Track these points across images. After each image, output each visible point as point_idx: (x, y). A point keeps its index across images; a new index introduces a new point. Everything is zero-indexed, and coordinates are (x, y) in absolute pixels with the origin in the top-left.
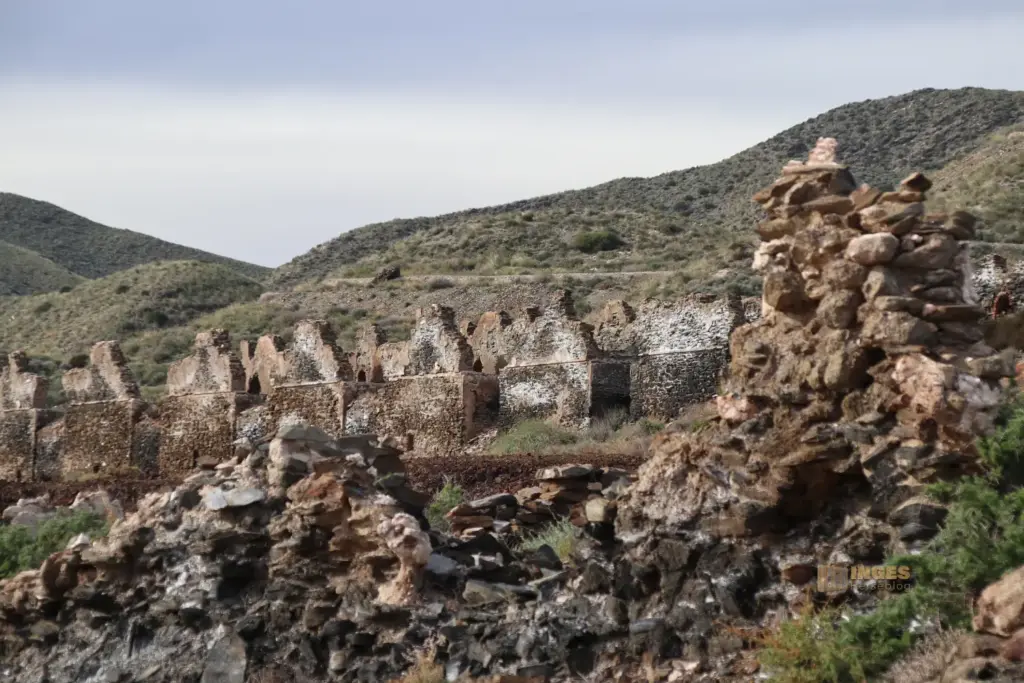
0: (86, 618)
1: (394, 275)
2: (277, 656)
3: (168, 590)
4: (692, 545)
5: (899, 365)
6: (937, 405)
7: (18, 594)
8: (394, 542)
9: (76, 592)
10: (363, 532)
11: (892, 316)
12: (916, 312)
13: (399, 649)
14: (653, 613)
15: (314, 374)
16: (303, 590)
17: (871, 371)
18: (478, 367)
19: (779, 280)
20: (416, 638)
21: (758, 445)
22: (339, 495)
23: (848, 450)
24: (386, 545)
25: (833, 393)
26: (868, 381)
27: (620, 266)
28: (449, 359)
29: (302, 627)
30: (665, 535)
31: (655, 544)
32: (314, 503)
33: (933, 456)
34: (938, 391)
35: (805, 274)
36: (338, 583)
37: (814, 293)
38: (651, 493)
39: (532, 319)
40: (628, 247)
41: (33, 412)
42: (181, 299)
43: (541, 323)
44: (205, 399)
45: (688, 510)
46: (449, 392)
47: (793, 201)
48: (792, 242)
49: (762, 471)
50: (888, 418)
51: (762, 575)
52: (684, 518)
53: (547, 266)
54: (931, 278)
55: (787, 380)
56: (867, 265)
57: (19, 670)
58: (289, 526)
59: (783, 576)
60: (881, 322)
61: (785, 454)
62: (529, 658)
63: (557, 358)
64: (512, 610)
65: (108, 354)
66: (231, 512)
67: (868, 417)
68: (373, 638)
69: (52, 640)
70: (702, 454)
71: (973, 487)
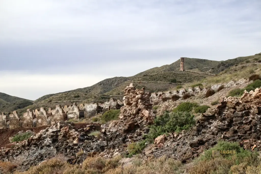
0: (33, 146)
1: (51, 101)
2: (60, 150)
3: (45, 142)
4: (117, 134)
5: (143, 111)
6: (148, 116)
7: (24, 143)
8: (76, 135)
9: (32, 143)
10: (71, 134)
11: (142, 105)
12: (145, 105)
13: (77, 149)
14: (112, 143)
15: (43, 114)
16: (63, 142)
17: (139, 112)
18: (64, 112)
19: (127, 101)
20: (79, 147)
21: (125, 122)
22: (68, 129)
23: (137, 122)
24: (74, 136)
25: (135, 115)
26: (139, 113)
27: (80, 99)
28: (61, 112)
29: (64, 146)
30: (113, 133)
31: (112, 134)
32: (64, 131)
33: (148, 122)
34: (148, 114)
35: (130, 100)
36: (68, 141)
37: (131, 102)
38: (111, 128)
39: (71, 106)
40: (80, 97)
41: (6, 120)
42: (22, 105)
43: (72, 107)
44: (28, 118)
45: (116, 130)
46: (61, 116)
47: (128, 91)
48: (128, 96)
49: (125, 125)
50: (142, 118)
51: (126, 138)
52: (115, 131)
53: (70, 100)
54: (146, 100)
55: (128, 113)
56: (138, 99)
57: (24, 153)
58: (61, 134)
59: (128, 138)
60: (140, 106)
61: (128, 123)
62: (95, 149)
63: (74, 111)
64: (92, 143)
65: (15, 112)
66: (53, 132)
67: (139, 118)
68: (73, 148)
69: (28, 149)
70: (117, 123)
71: (153, 126)
